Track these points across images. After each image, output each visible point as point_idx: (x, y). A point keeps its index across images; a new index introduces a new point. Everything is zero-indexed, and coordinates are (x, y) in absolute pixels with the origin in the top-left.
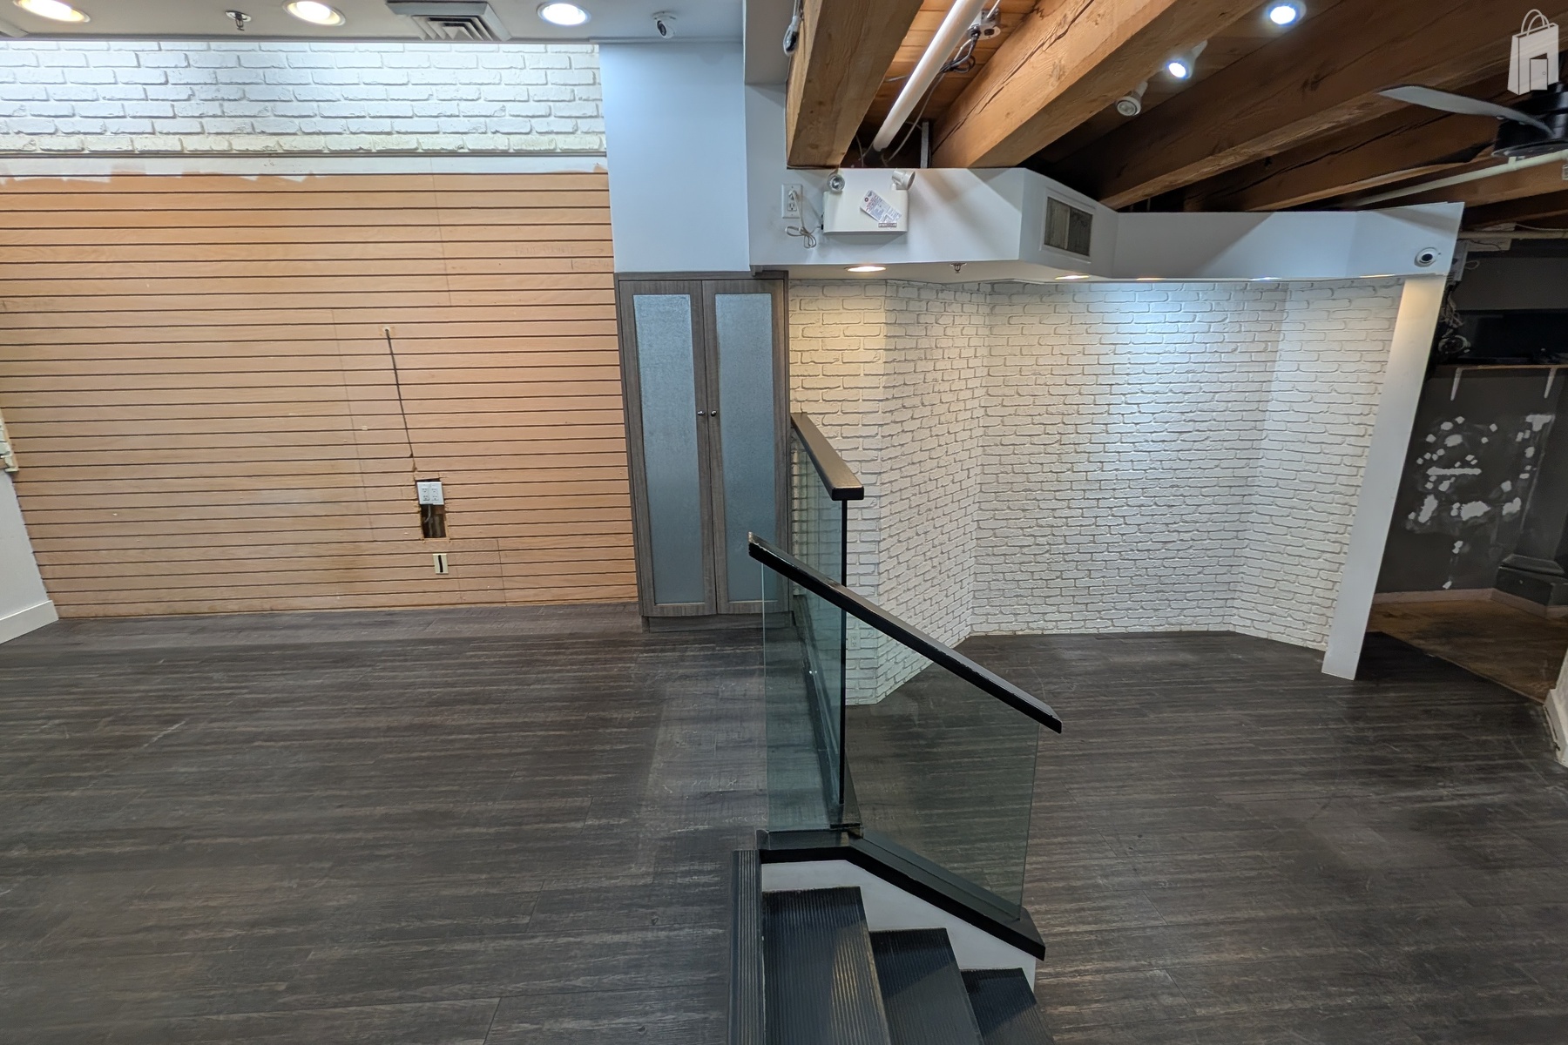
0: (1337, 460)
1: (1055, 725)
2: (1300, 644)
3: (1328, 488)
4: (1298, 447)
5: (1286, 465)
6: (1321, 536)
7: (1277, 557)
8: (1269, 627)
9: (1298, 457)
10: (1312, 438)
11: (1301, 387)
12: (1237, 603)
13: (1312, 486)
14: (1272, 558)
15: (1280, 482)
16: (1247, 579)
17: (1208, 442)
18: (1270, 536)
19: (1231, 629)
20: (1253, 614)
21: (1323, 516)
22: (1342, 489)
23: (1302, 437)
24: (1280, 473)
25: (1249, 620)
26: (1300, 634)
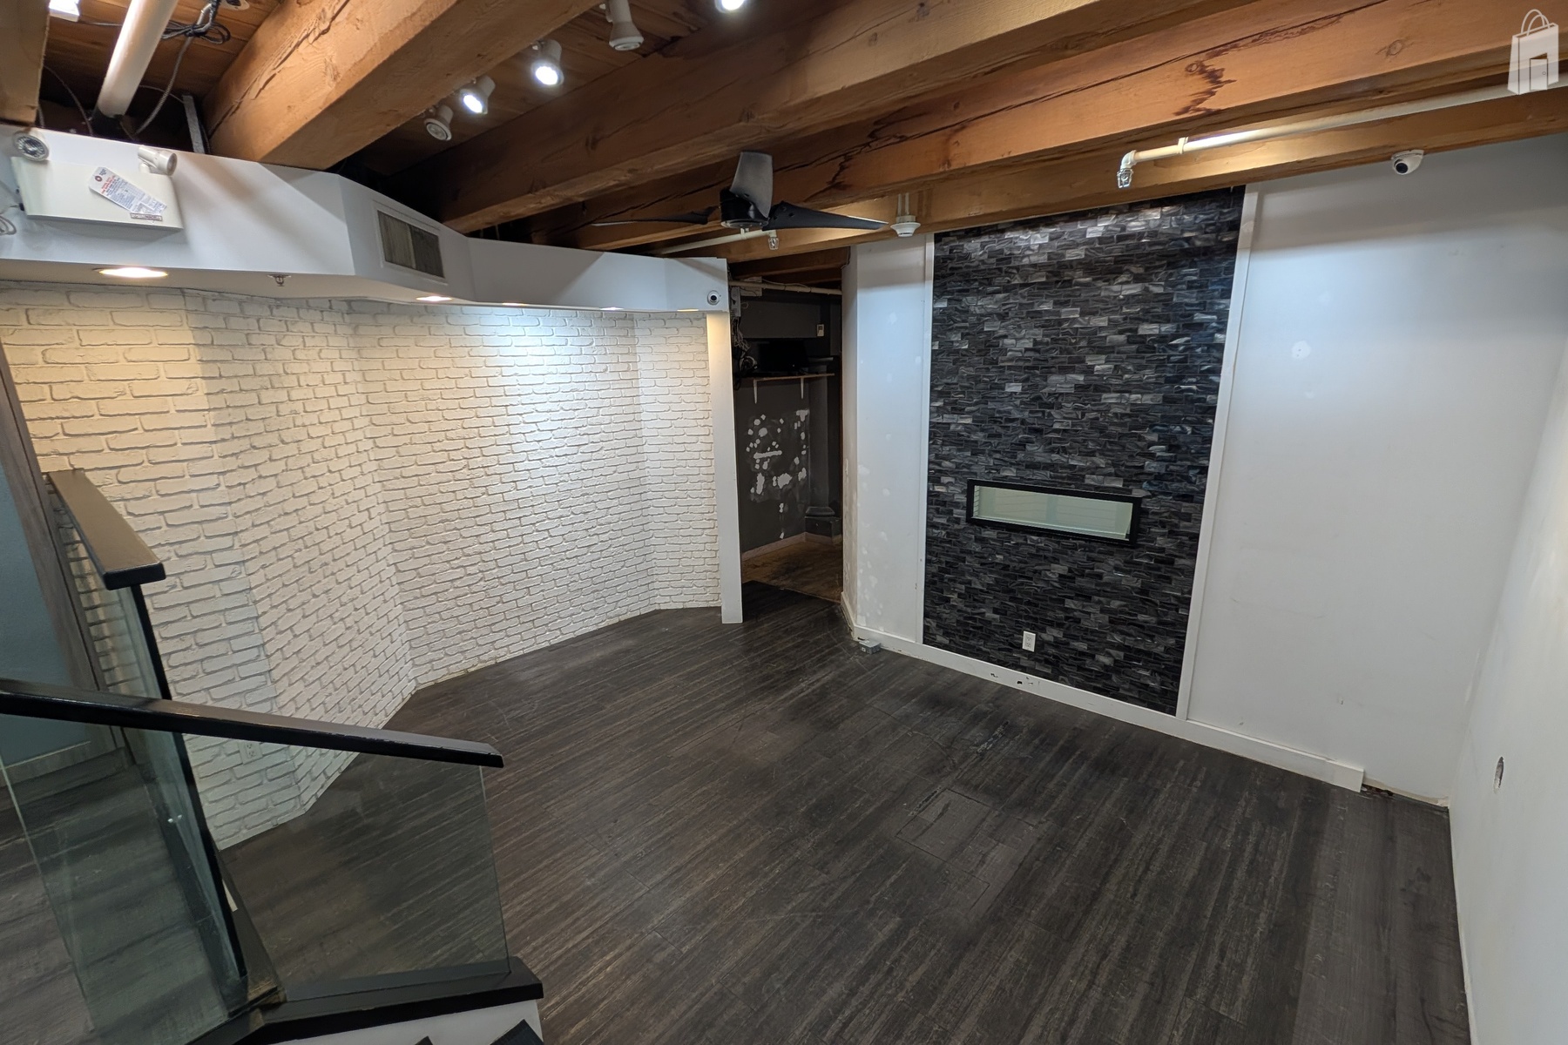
0: (696, 455)
1: (494, 761)
2: (705, 605)
3: (696, 479)
4: (669, 448)
5: (665, 464)
6: (700, 517)
7: (675, 540)
8: (682, 598)
9: (671, 456)
10: (677, 439)
11: (660, 399)
12: (656, 585)
13: (685, 478)
14: (672, 542)
15: (664, 478)
16: (659, 563)
17: (603, 452)
18: (667, 524)
19: (657, 608)
20: (670, 591)
21: (697, 501)
22: (705, 477)
23: (670, 439)
24: (662, 471)
25: (669, 599)
26: (704, 598)
